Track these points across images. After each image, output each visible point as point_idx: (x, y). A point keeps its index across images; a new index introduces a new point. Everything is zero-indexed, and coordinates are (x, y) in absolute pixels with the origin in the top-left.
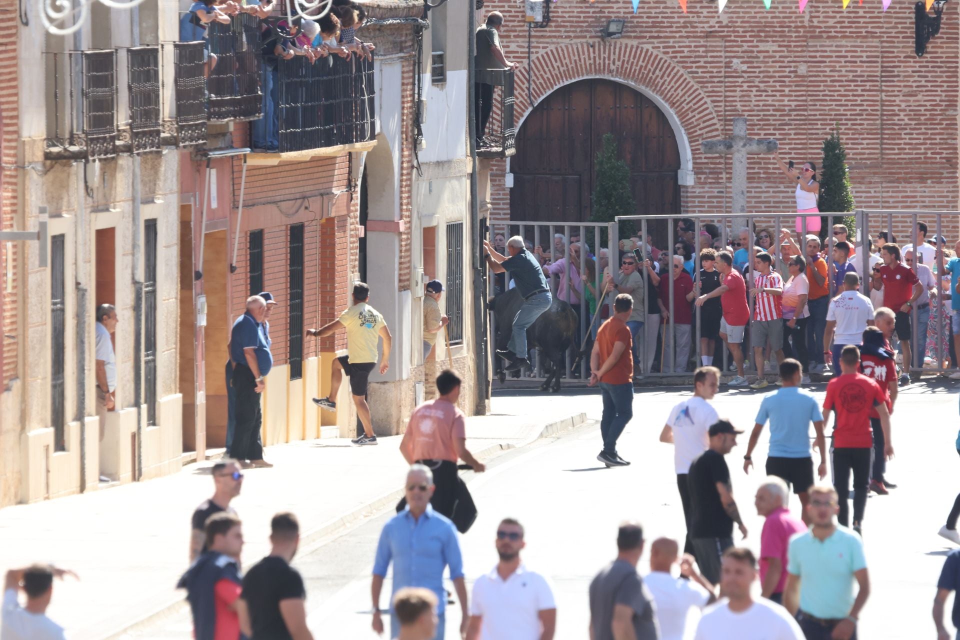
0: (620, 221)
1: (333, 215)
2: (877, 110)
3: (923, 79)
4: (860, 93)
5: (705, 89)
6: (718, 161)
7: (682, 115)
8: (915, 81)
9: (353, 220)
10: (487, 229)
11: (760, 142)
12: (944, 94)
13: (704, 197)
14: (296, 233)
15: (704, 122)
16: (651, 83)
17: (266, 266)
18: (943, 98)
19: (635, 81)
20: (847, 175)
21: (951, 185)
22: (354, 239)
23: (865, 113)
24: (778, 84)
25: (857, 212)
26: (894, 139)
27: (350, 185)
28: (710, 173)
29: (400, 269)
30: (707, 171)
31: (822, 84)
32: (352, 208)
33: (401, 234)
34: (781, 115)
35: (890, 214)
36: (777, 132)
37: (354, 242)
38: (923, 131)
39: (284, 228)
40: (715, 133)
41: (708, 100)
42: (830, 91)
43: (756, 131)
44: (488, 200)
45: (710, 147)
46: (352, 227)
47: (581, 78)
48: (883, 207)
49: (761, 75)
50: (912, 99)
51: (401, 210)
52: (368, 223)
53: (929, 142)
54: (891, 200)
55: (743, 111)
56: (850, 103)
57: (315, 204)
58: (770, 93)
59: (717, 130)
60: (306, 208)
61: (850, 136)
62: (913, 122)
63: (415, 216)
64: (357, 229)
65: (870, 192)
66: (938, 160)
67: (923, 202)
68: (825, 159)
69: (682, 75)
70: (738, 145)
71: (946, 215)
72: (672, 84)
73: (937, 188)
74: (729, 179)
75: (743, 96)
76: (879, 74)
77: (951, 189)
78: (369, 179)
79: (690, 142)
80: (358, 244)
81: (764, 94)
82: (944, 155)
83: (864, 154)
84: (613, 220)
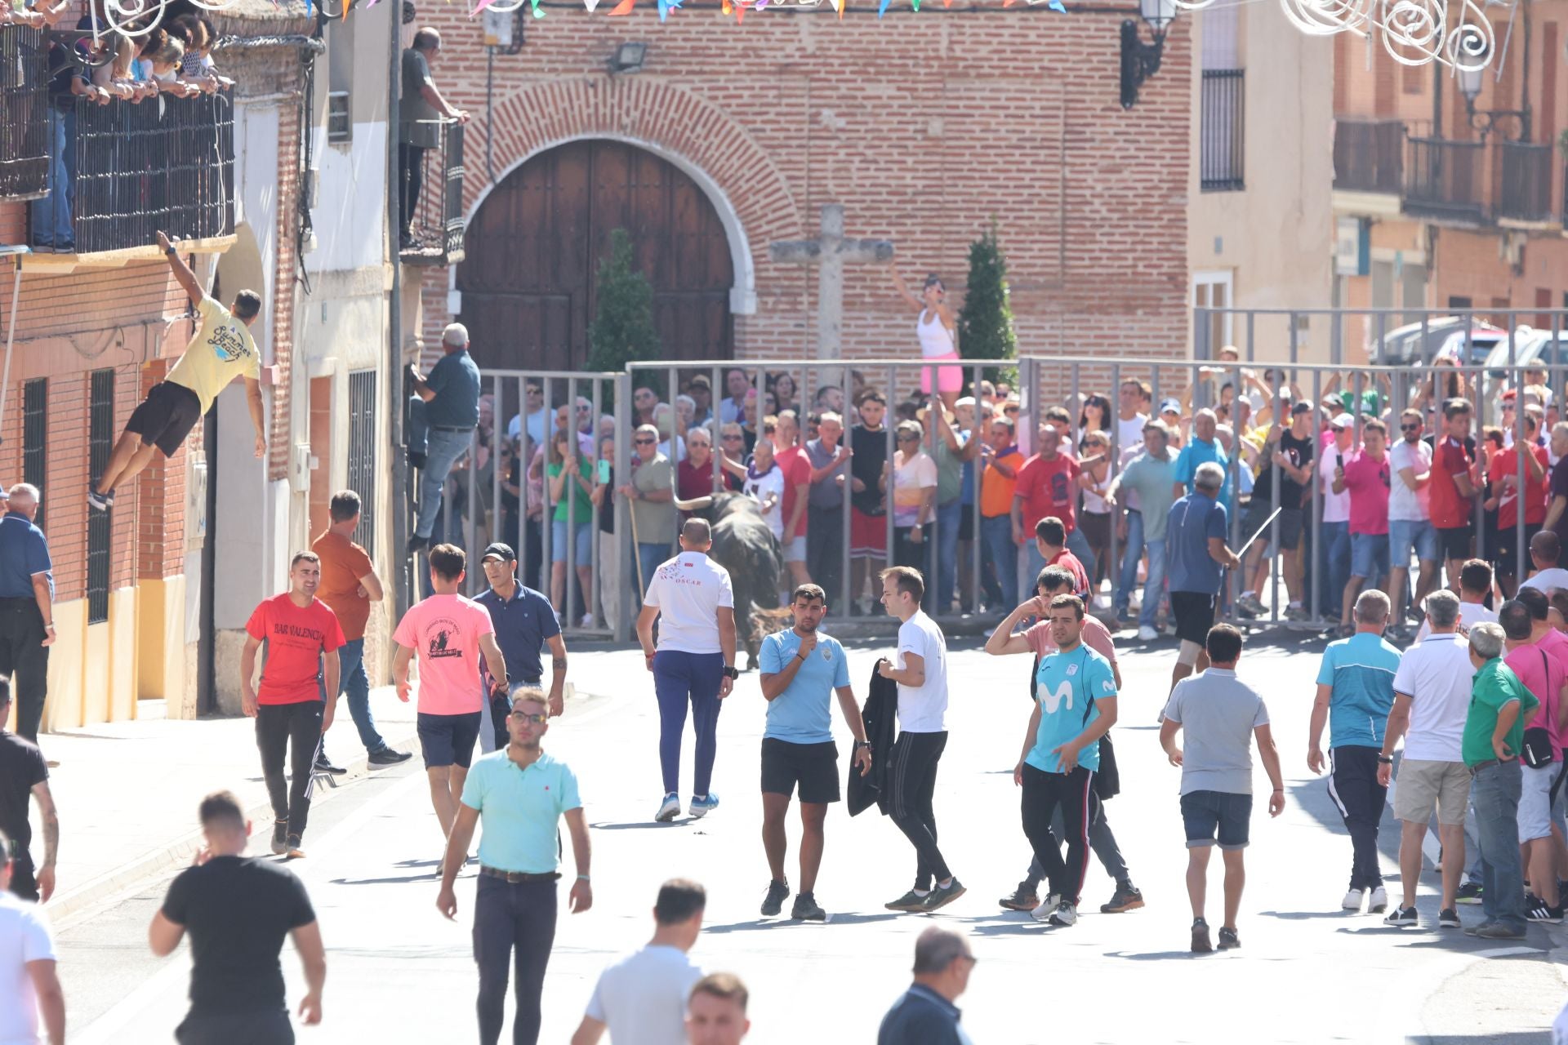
1: (163, 355)
2: (1056, 195)
3: (1132, 146)
4: (1028, 166)
5: (777, 158)
6: (795, 274)
7: (738, 199)
8: (1119, 149)
11: (865, 244)
12: (1165, 170)
13: (771, 333)
14: (102, 385)
15: (774, 211)
16: (688, 147)
17: (51, 437)
18: (1165, 177)
19: (663, 144)
20: (1007, 300)
21: (1175, 318)
23: (1037, 199)
24: (895, 151)
25: (1022, 361)
26: (1083, 242)
28: (783, 294)
30: (778, 291)
31: (967, 152)
34: (899, 202)
35: (1076, 364)
36: (893, 229)
38: (1132, 229)
39: (81, 376)
40: (791, 230)
41: (782, 176)
42: (980, 163)
43: (859, 228)
44: (418, 334)
45: (782, 251)
47: (574, 138)
48: (1065, 353)
49: (869, 136)
50: (1114, 177)
51: (273, 349)
53: (1139, 247)
54: (1077, 341)
55: (839, 194)
56: (1012, 183)
57: (133, 338)
58: (882, 165)
59: (794, 224)
60: (119, 344)
61: (1013, 237)
62: (1116, 216)
63: (298, 359)
65: (1042, 328)
66: (1155, 277)
67: (1129, 345)
68: (971, 274)
69: (739, 135)
70: (828, 250)
72: (723, 148)
73: (1153, 322)
74: (814, 304)
75: (839, 170)
76: (1060, 136)
77: (1176, 325)
79: (751, 244)
81: (873, 166)
82: (1164, 270)
83: (1034, 266)
84: (622, 369)
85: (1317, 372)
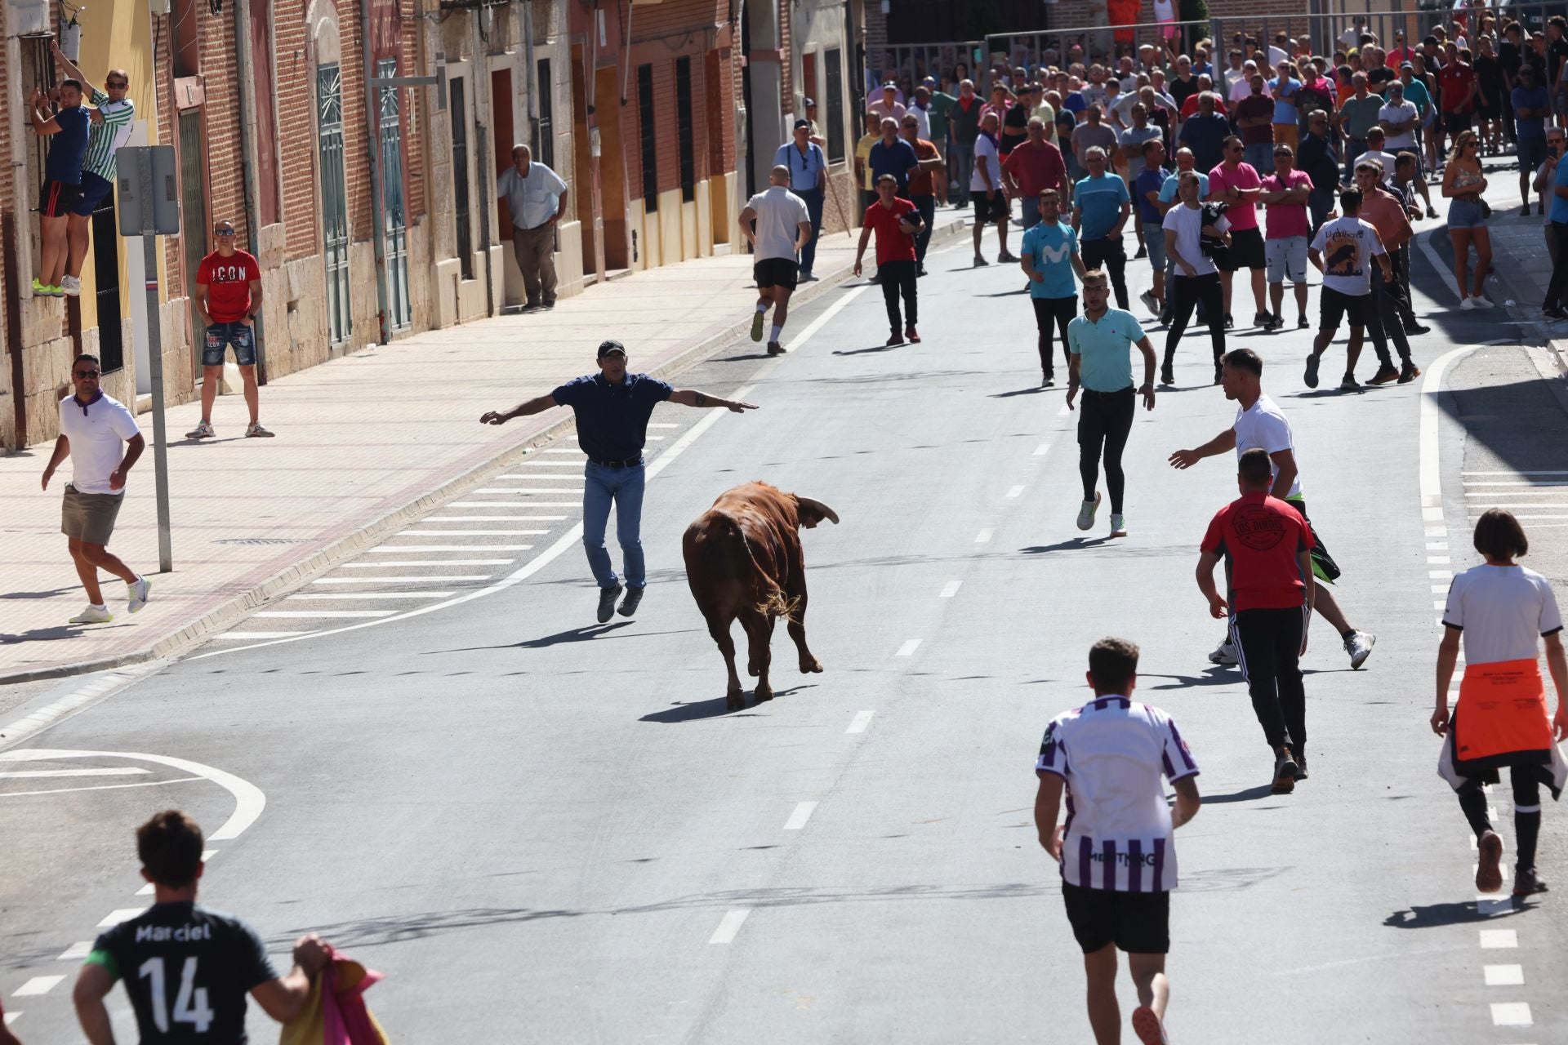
0: (991, 40)
1: (717, 47)
9: (735, 51)
10: (863, 53)
13: (1067, 13)
14: (683, 66)
17: (655, 97)
22: (738, 69)
25: (1211, 20)
27: (732, 19)
29: (782, 94)
32: (735, 40)
33: (781, 62)
35: (1242, 20)
37: (737, 72)
39: (670, 61)
44: (863, 26)
46: (735, 57)
51: (781, 40)
52: (750, 53)
54: (1244, 7)
57: (699, 39)
60: (691, 42)
63: (794, 44)
64: (740, 59)
67: (1273, 7)
71: (1296, 19)
78: (750, 12)
80: (741, 74)
84: (983, 39)
85: (1381, 17)
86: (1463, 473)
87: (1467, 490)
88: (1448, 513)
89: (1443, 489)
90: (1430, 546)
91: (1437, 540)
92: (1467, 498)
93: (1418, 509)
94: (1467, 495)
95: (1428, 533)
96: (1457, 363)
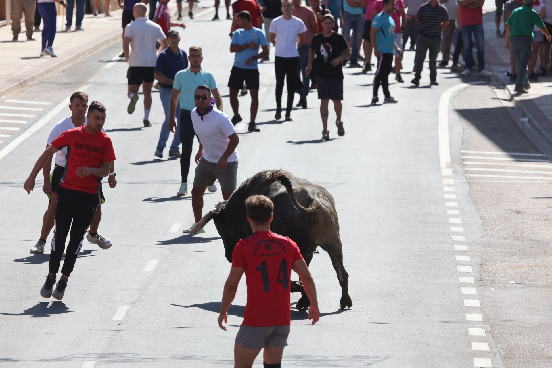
86: (462, 151)
87: (464, 160)
88: (455, 172)
89: (451, 159)
90: (446, 189)
91: (449, 185)
92: (464, 165)
93: (439, 169)
94: (464, 163)
95: (445, 182)
96: (457, 93)
